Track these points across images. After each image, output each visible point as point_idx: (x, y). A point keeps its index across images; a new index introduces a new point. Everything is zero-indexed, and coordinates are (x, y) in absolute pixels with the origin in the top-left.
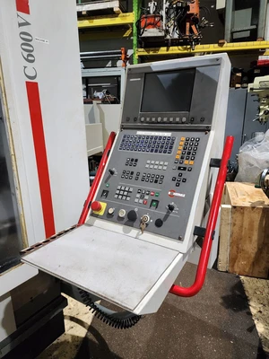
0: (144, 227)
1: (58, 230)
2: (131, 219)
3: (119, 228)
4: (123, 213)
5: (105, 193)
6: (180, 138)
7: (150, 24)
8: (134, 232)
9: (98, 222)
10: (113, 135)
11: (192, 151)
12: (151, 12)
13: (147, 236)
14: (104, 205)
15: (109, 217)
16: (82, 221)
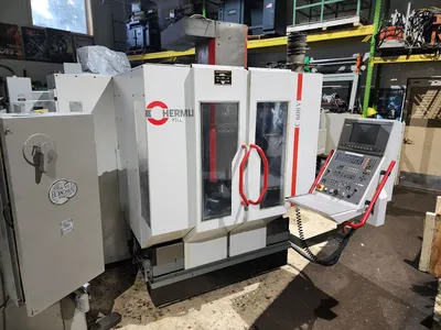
0: (341, 198)
1: (297, 193)
2: (336, 194)
3: (328, 197)
4: (332, 191)
5: (324, 181)
6: (368, 159)
7: (390, 35)
8: (336, 199)
9: (319, 194)
10: (333, 151)
11: (372, 166)
12: (394, 23)
13: (342, 202)
14: (323, 186)
15: (324, 191)
16: (310, 192)
